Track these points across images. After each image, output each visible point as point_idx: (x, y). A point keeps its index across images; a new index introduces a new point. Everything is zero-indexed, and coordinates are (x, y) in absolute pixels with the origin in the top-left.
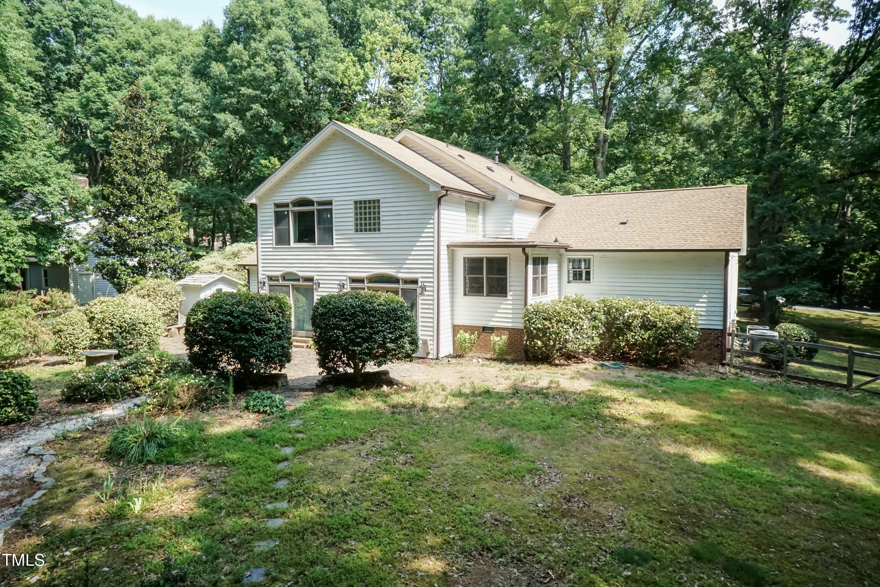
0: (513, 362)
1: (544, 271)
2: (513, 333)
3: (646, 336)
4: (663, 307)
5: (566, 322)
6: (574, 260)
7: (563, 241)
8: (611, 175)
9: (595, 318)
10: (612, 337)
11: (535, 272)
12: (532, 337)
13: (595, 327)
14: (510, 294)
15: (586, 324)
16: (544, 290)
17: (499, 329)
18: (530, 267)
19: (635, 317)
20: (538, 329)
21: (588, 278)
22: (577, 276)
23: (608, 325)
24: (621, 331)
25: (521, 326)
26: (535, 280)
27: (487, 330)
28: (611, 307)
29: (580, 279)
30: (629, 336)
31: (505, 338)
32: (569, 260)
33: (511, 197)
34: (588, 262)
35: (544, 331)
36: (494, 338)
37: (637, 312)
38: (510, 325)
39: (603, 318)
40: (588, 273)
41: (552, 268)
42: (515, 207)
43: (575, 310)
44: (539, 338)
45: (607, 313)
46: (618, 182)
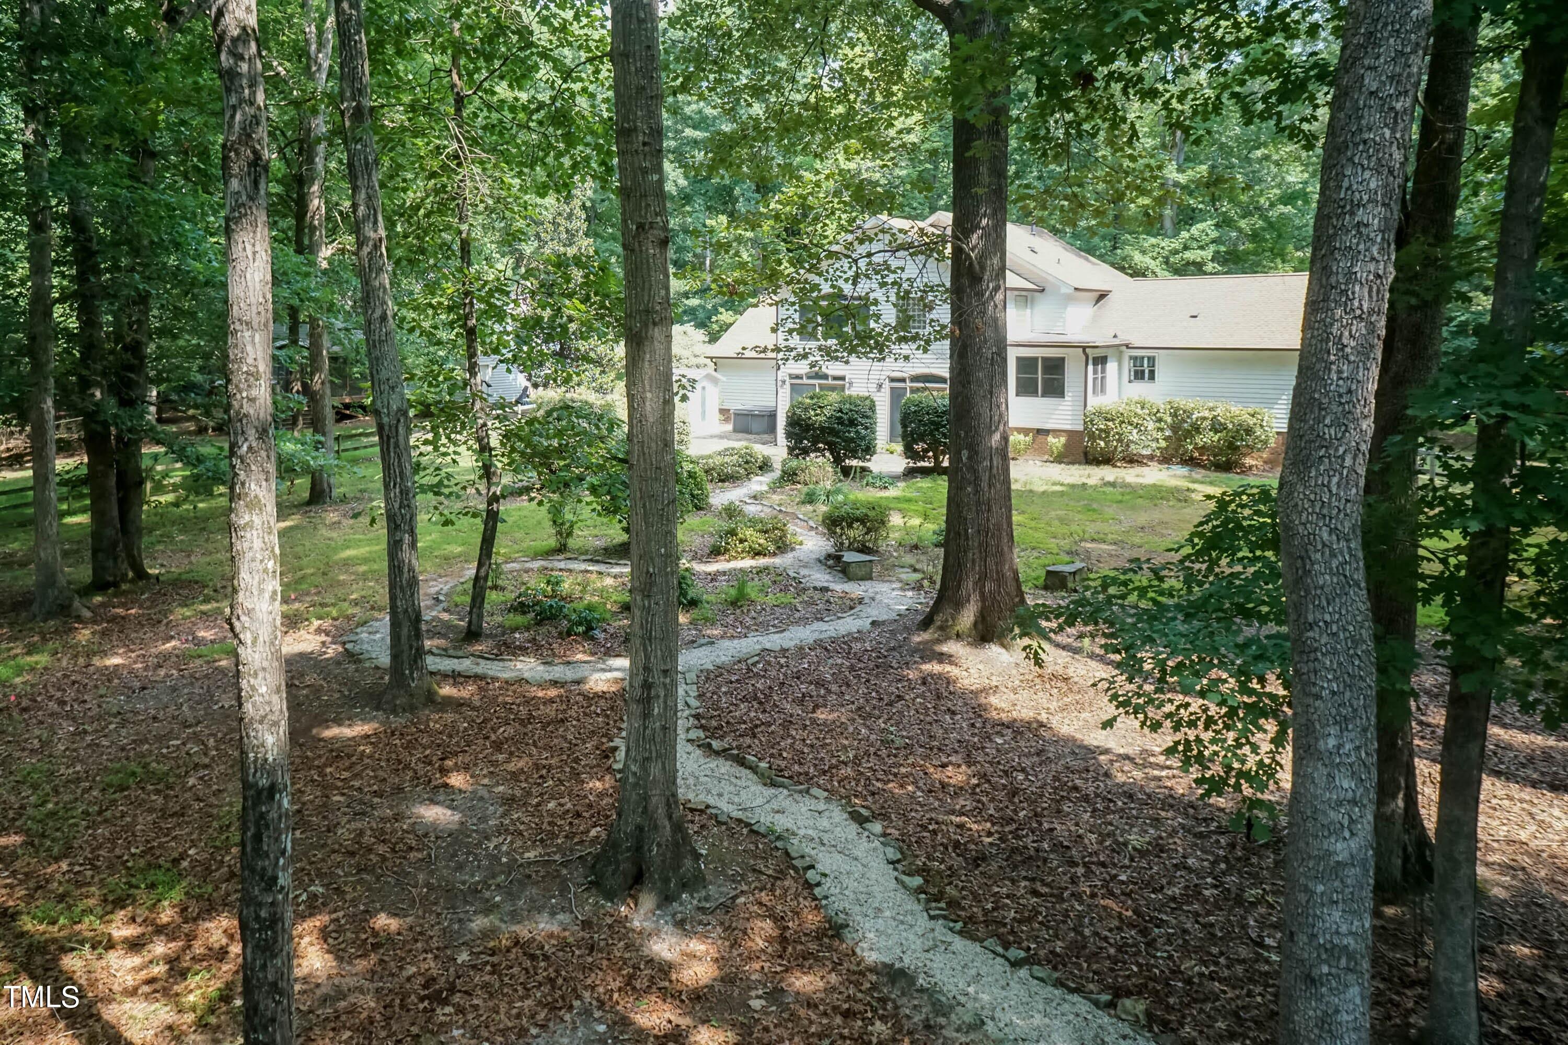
0: (1073, 463)
1: (1103, 371)
2: (1070, 434)
3: (1216, 438)
4: (1235, 410)
5: (1130, 424)
6: (1135, 358)
7: (1123, 338)
8: (1185, 234)
9: (1160, 420)
10: (1179, 440)
11: (1095, 372)
12: (1092, 436)
13: (1160, 429)
14: (1069, 395)
15: (1151, 426)
16: (1103, 391)
17: (1054, 431)
18: (1090, 368)
19: (1204, 419)
20: (1101, 430)
21: (1152, 377)
22: (1139, 376)
23: (1175, 428)
24: (1188, 434)
25: (1081, 428)
26: (1095, 379)
27: (1041, 432)
28: (1177, 409)
29: (1143, 378)
30: (1198, 440)
31: (1063, 440)
32: (1131, 358)
33: (1064, 290)
34: (1152, 360)
35: (1107, 431)
36: (1051, 439)
37: (1206, 414)
38: (1069, 427)
39: (1169, 420)
40: (1152, 373)
41: (1112, 366)
42: (1068, 299)
43: (1139, 411)
44: (1101, 438)
45: (1174, 415)
46: (1195, 245)
